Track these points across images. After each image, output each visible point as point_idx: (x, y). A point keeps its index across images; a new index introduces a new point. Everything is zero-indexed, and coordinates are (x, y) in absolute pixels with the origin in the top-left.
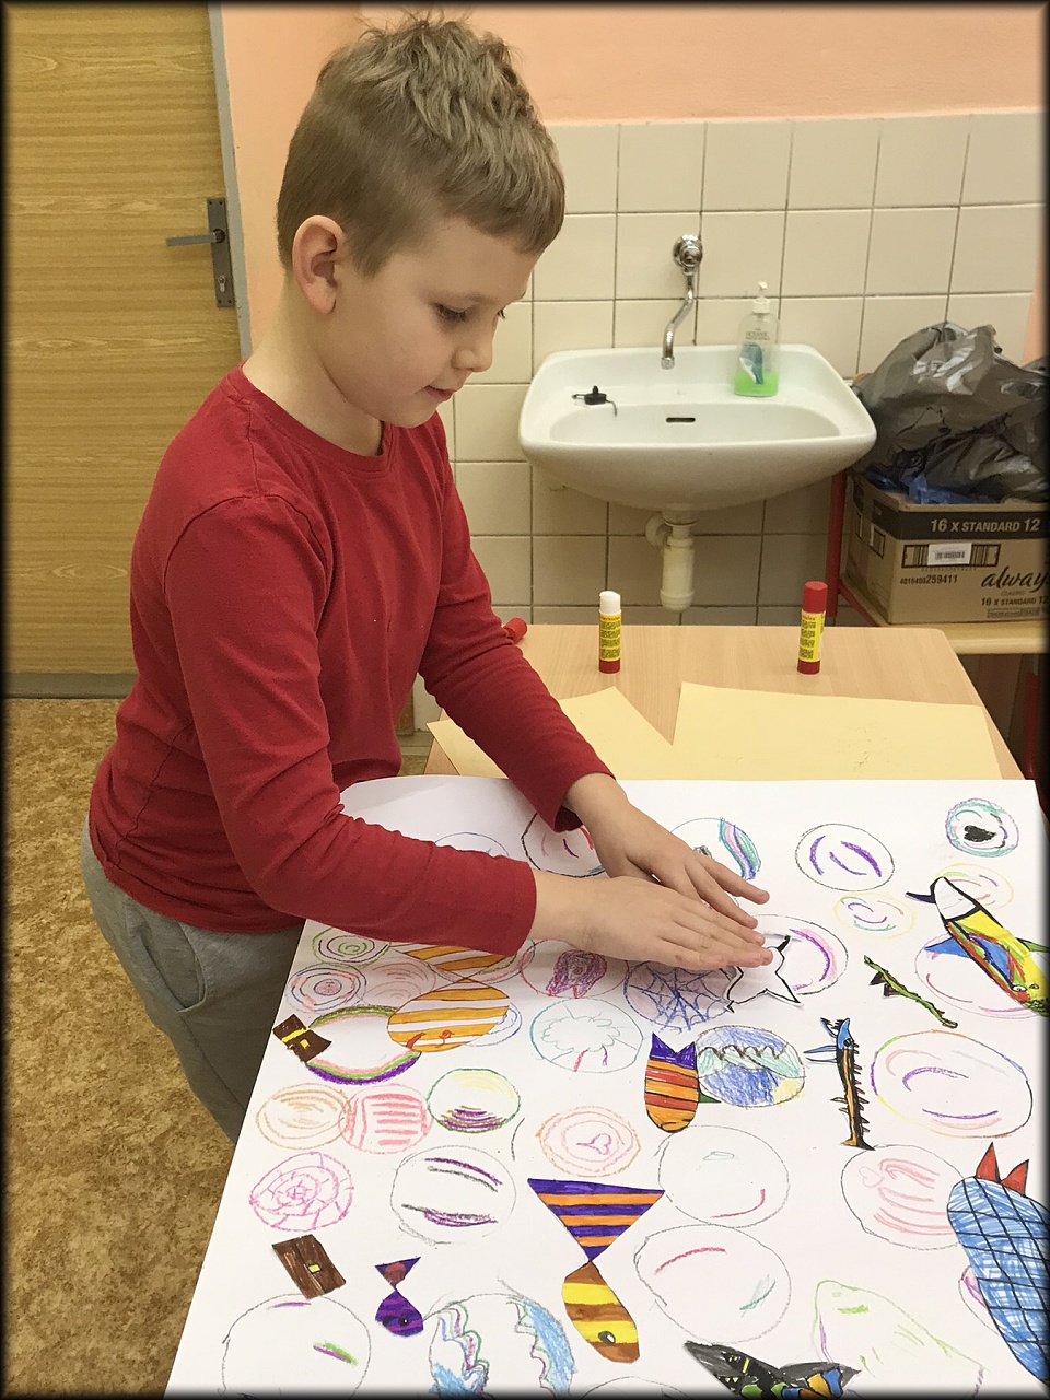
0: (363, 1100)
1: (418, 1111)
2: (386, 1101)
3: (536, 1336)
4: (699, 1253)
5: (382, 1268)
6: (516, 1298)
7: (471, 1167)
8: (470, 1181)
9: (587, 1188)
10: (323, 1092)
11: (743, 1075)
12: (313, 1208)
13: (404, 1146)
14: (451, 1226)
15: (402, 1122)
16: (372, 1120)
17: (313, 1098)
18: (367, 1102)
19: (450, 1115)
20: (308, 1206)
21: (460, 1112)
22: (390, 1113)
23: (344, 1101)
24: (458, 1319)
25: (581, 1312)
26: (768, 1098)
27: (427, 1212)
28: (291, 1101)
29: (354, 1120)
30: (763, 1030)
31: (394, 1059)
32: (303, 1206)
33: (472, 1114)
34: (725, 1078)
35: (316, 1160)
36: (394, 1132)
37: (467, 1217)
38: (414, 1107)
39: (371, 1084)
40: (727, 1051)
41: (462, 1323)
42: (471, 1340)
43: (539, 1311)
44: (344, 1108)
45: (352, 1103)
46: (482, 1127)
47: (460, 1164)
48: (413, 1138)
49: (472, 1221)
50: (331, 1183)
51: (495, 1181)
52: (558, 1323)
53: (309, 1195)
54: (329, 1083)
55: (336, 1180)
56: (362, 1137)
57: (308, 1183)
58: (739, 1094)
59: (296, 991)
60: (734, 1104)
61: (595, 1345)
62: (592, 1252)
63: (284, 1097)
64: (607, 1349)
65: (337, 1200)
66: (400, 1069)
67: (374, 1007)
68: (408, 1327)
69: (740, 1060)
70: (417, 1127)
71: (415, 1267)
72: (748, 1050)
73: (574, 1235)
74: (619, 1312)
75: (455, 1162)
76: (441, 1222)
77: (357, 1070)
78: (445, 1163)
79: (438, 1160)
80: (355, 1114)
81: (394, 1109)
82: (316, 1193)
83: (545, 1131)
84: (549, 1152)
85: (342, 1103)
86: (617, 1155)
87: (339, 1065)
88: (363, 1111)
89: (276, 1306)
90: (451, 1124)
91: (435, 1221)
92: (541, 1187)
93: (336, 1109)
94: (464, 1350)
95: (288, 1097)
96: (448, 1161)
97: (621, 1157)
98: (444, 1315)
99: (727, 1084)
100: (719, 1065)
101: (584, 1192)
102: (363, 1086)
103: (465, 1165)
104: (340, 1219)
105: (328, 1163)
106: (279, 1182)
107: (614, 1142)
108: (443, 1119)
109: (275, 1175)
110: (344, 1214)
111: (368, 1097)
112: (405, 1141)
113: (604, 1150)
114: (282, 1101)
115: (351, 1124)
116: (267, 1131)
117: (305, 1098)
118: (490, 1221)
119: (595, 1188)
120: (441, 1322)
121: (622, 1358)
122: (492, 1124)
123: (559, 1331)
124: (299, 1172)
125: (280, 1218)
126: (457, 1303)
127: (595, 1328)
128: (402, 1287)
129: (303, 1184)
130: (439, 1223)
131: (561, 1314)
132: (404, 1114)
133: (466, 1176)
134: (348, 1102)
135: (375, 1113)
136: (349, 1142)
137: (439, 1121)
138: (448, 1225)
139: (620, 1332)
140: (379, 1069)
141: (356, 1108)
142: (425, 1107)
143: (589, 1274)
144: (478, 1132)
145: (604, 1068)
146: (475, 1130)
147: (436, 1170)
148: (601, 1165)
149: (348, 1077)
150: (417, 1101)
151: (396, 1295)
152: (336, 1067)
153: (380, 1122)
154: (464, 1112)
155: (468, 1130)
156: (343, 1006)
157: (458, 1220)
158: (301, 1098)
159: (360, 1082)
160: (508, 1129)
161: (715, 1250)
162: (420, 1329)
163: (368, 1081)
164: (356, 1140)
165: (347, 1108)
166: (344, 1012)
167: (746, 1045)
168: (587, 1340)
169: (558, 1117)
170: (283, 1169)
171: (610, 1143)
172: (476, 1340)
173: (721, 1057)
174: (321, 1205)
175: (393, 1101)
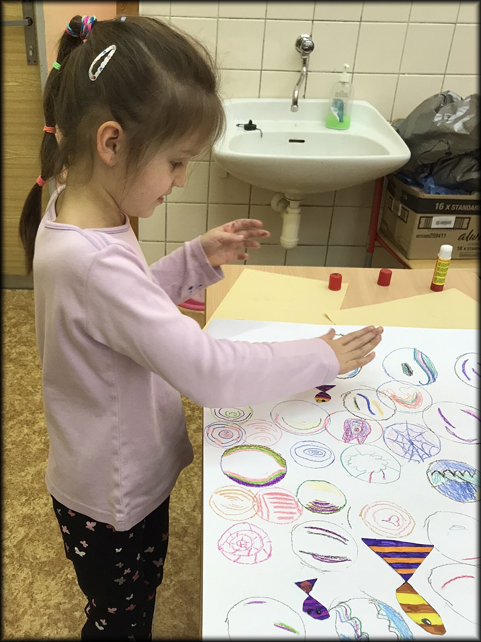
0: (263, 496)
1: (293, 502)
2: (275, 496)
3: (389, 621)
4: (461, 578)
5: (299, 584)
6: (373, 600)
7: (330, 532)
8: (331, 539)
9: (393, 543)
10: (240, 490)
11: (457, 485)
12: (253, 552)
13: (291, 520)
14: (328, 562)
15: (286, 508)
16: (271, 506)
17: (236, 494)
18: (264, 496)
19: (311, 504)
20: (250, 551)
21: (316, 503)
22: (279, 503)
23: (253, 496)
24: (346, 611)
25: (410, 609)
26: (473, 498)
27: (313, 555)
28: (225, 495)
29: (261, 506)
30: (462, 462)
31: (273, 474)
32: (247, 551)
33: (323, 504)
34: (448, 487)
35: (246, 527)
36: (284, 512)
37: (335, 557)
38: (291, 500)
39: (264, 487)
40: (446, 473)
41: (349, 613)
42: (356, 622)
43: (387, 607)
44: (254, 499)
45: (257, 496)
46: (329, 511)
47: (324, 530)
48: (295, 516)
49: (338, 559)
50: (258, 539)
51: (344, 539)
52: (398, 614)
53: (249, 545)
54: (242, 486)
55: (261, 537)
56: (268, 515)
57: (246, 538)
58: (458, 495)
59: (210, 435)
60: (456, 501)
61: (421, 625)
62: (406, 577)
63: (221, 492)
64: (427, 628)
65: (264, 547)
66: (277, 480)
67: (253, 446)
68: (321, 615)
69: (454, 478)
70: (295, 510)
71: (316, 584)
72: (457, 473)
73: (394, 568)
74: (429, 609)
75: (321, 529)
76: (322, 560)
77: (255, 480)
78: (315, 529)
79: (312, 528)
80: (260, 503)
81: (280, 501)
82: (252, 545)
83: (363, 514)
84: (368, 525)
85: (252, 497)
86: (404, 527)
87: (245, 477)
88: (264, 501)
89: (248, 603)
90: (313, 509)
91: (318, 559)
92: (370, 542)
93: (250, 500)
94: (354, 627)
95: (222, 492)
96: (317, 528)
97: (406, 528)
98: (337, 609)
99: (451, 490)
100: (443, 480)
101: (392, 546)
102: (261, 488)
103: (326, 531)
104: (268, 558)
105: (253, 529)
106: (230, 538)
107: (401, 520)
108: (307, 506)
109: (227, 534)
110: (270, 555)
111: (265, 494)
112: (291, 518)
113: (397, 524)
114: (221, 495)
115: (260, 508)
116: (217, 511)
117: (232, 493)
118: (347, 560)
119: (397, 543)
120: (337, 612)
121: (437, 632)
122: (334, 510)
123: (400, 618)
124: (240, 533)
125: (236, 557)
126: (343, 602)
127: (420, 617)
128: (311, 594)
129: (244, 539)
130: (321, 561)
131: (399, 609)
132: (286, 503)
133: (329, 536)
134: (255, 496)
135: (271, 503)
136: (262, 518)
137: (306, 508)
138: (326, 562)
139: (433, 619)
140: (266, 479)
141: (260, 499)
142: (296, 500)
143: (406, 588)
144: (328, 514)
145: (384, 481)
146: (327, 512)
147: (312, 533)
148: (397, 532)
149: (251, 483)
150: (291, 497)
151: (310, 598)
152: (243, 477)
153: (275, 507)
154: (318, 503)
155: (323, 512)
156: (237, 445)
157: (331, 559)
158: (230, 493)
159: (258, 486)
160: (343, 512)
161: (469, 577)
162: (328, 616)
163: (262, 486)
164: (265, 517)
165: (255, 499)
166: (238, 448)
167: (455, 470)
168: (417, 623)
169: (368, 506)
170: (231, 531)
171: (399, 520)
172: (358, 622)
173: (444, 476)
174: (256, 551)
175: (278, 496)
